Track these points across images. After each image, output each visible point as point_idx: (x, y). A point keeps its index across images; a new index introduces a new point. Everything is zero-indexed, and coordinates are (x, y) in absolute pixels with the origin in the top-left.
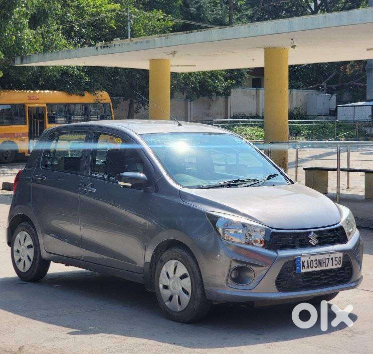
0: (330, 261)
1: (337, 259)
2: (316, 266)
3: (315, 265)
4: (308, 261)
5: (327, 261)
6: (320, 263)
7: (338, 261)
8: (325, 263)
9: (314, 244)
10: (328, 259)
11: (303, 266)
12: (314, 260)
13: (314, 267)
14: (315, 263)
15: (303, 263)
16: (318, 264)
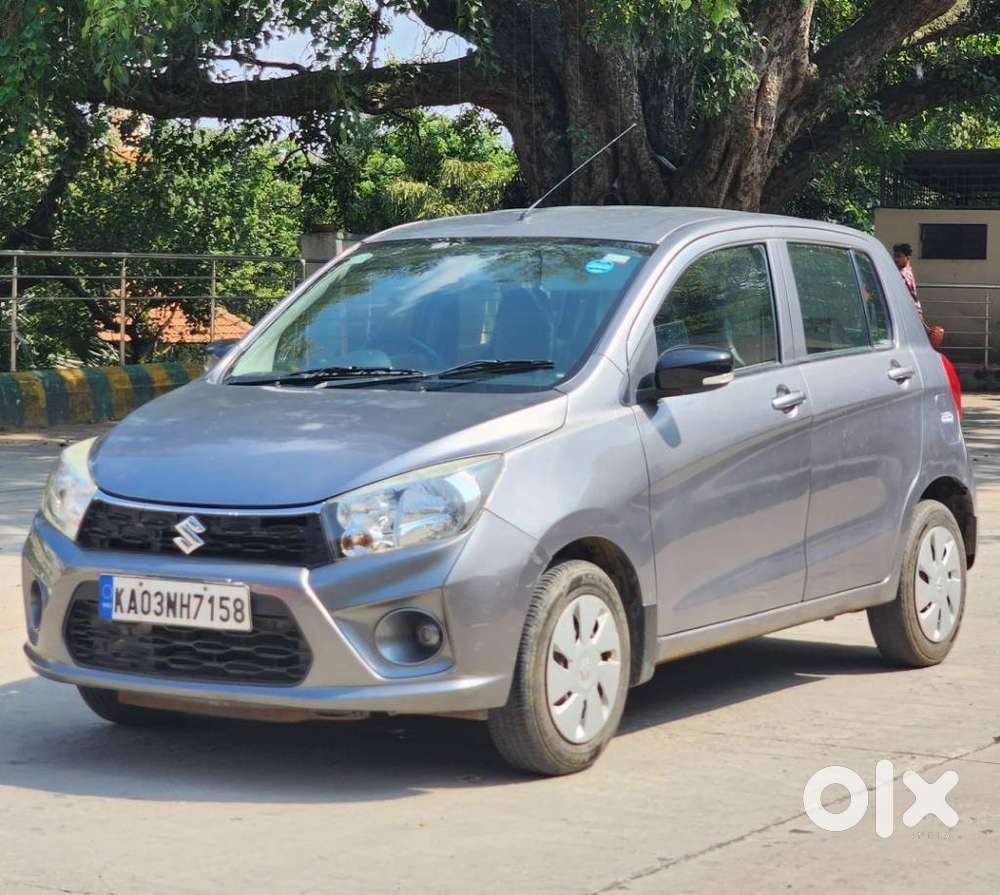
0: (206, 606)
1: (229, 604)
2: (158, 609)
3: (155, 607)
4: (133, 593)
5: (194, 602)
6: (171, 605)
7: (232, 610)
8: (188, 606)
9: (188, 551)
10: (200, 597)
11: (118, 602)
12: (153, 593)
13: (152, 613)
14: (155, 600)
15: (119, 595)
16: (165, 604)
